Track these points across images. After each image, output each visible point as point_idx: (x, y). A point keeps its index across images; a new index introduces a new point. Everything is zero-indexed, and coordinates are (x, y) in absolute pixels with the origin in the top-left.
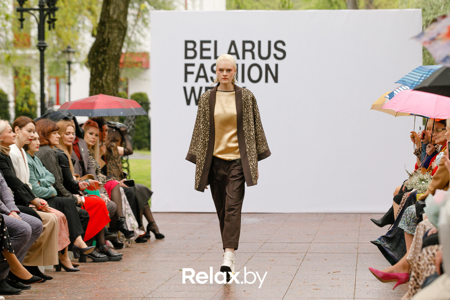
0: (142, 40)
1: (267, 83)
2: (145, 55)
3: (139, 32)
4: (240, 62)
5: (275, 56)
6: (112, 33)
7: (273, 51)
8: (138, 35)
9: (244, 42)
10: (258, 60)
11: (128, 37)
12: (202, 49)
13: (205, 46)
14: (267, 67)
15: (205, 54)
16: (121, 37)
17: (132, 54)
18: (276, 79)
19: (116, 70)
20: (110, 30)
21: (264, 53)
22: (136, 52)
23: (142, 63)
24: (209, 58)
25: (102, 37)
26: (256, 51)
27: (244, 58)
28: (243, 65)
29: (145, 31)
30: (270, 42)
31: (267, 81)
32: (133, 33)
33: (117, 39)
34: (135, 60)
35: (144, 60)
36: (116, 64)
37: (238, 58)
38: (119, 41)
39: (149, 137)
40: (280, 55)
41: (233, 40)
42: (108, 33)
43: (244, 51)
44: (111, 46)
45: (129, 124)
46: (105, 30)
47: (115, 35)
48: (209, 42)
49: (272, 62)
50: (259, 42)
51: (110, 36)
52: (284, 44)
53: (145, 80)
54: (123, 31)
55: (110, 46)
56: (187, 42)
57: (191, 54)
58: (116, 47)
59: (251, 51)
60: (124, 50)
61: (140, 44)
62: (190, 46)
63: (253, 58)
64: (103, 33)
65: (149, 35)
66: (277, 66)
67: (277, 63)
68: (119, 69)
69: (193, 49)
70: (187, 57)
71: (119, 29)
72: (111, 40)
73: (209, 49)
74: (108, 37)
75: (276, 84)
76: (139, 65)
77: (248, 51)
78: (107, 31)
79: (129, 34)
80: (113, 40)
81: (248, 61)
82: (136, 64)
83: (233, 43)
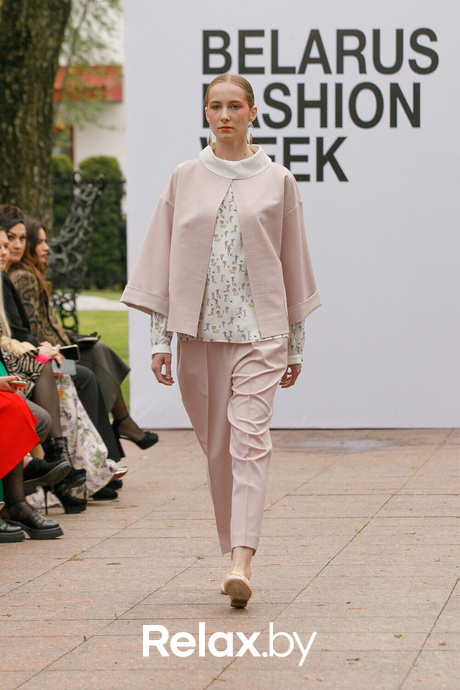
0: (104, 37)
1: (394, 129)
2: (114, 70)
3: (97, 17)
4: (332, 80)
5: (413, 64)
6: (35, 17)
7: (409, 53)
8: (95, 26)
9: (341, 34)
10: (372, 76)
11: (71, 29)
12: (244, 52)
13: (250, 42)
14: (395, 89)
15: (251, 61)
16: (57, 26)
17: (83, 68)
18: (415, 119)
19: (44, 102)
20: (31, 11)
21: (388, 60)
22: (92, 63)
23: (106, 87)
24: (260, 71)
25: (14, 26)
26: (368, 53)
27: (340, 70)
28: (339, 87)
29: (111, 15)
30: (400, 33)
31: (394, 123)
32: (83, 18)
33: (48, 32)
34: (91, 83)
35: (109, 82)
36: (45, 90)
37: (327, 70)
38: (51, 35)
39: (123, 260)
40: (424, 61)
41: (315, 28)
42: (28, 17)
43: (341, 53)
44: (34, 49)
45: (76, 227)
46: (20, 11)
47: (44, 22)
48: (260, 33)
49: (406, 79)
50: (376, 34)
51: (31, 23)
52: (433, 37)
53: (112, 128)
54: (61, 12)
55: (30, 46)
56: (207, 35)
57: (217, 61)
58: (45, 49)
59: (357, 53)
60: (63, 61)
61: (101, 46)
62: (216, 43)
63: (363, 70)
64: (16, 18)
65: (121, 26)
66: (417, 87)
67: (417, 81)
68: (52, 100)
69: (223, 51)
70: (207, 70)
71: (53, 8)
72: (33, 33)
73: (259, 51)
74: (26, 26)
75: (416, 129)
76: (99, 93)
77: (350, 53)
78: (24, 13)
79: (75, 20)
80: (37, 34)
81: (351, 77)
82: (90, 92)
83: (315, 36)
